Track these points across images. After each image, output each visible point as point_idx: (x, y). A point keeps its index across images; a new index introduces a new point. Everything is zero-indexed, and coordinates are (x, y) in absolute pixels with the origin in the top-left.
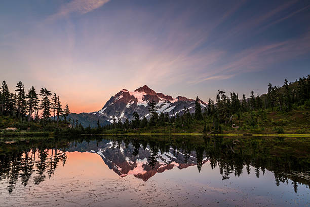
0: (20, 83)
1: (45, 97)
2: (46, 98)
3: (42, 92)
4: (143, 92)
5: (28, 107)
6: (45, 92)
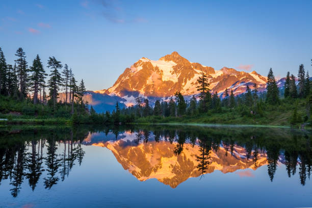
0: (20, 50)
1: (54, 69)
2: (56, 71)
3: (50, 63)
4: (172, 62)
5: (32, 84)
6: (54, 62)
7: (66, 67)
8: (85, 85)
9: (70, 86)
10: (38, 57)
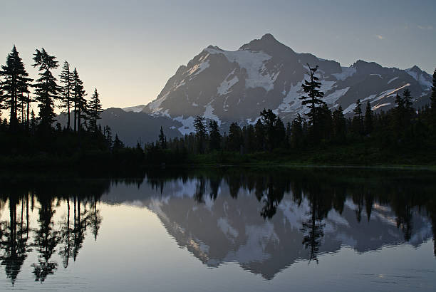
1: (44, 71)
2: (48, 75)
3: (37, 59)
4: (262, 52)
6: (44, 59)
7: (67, 67)
8: (99, 98)
9: (75, 100)
10: (15, 50)
